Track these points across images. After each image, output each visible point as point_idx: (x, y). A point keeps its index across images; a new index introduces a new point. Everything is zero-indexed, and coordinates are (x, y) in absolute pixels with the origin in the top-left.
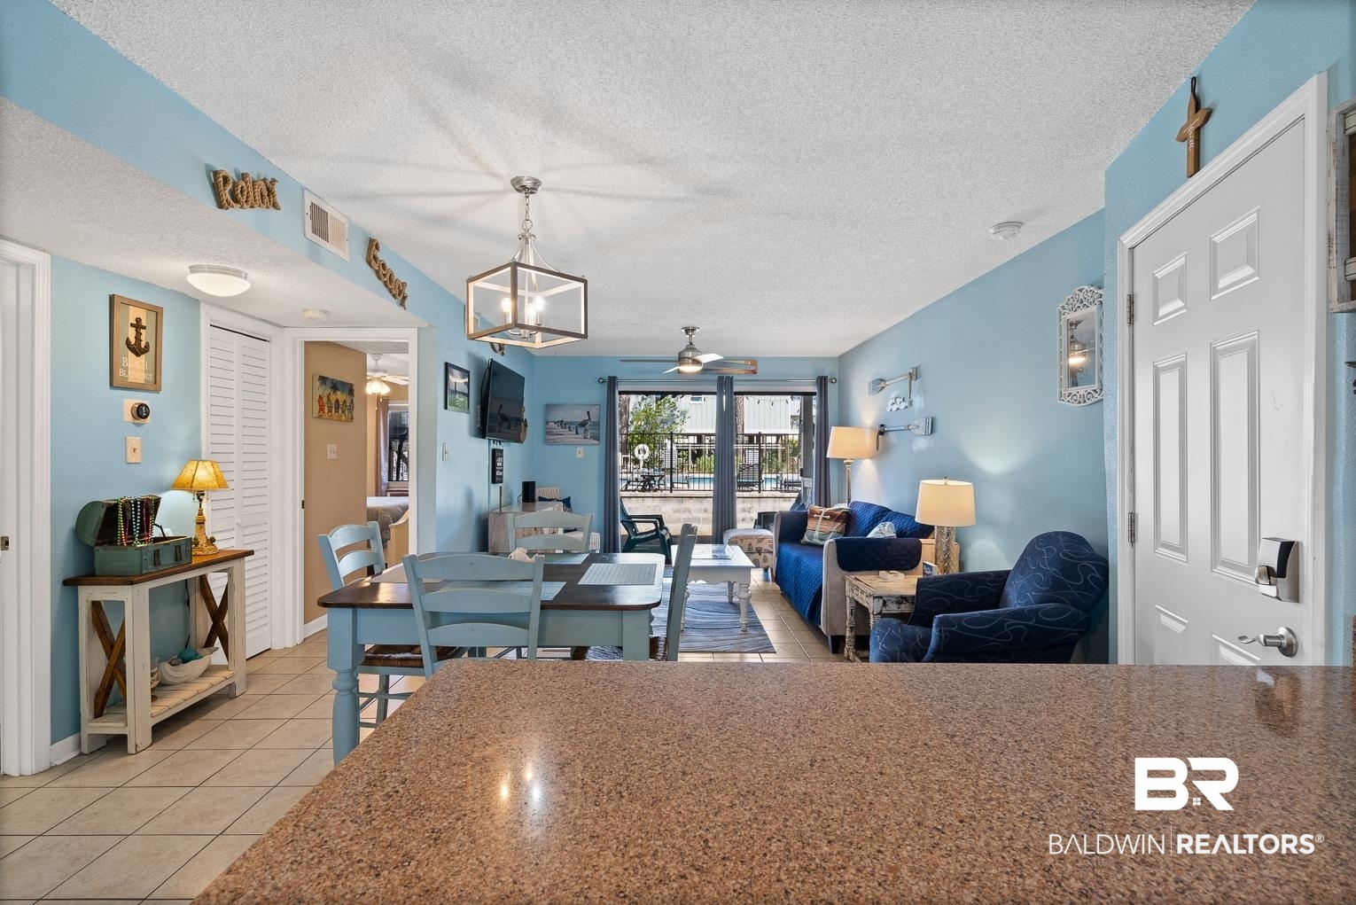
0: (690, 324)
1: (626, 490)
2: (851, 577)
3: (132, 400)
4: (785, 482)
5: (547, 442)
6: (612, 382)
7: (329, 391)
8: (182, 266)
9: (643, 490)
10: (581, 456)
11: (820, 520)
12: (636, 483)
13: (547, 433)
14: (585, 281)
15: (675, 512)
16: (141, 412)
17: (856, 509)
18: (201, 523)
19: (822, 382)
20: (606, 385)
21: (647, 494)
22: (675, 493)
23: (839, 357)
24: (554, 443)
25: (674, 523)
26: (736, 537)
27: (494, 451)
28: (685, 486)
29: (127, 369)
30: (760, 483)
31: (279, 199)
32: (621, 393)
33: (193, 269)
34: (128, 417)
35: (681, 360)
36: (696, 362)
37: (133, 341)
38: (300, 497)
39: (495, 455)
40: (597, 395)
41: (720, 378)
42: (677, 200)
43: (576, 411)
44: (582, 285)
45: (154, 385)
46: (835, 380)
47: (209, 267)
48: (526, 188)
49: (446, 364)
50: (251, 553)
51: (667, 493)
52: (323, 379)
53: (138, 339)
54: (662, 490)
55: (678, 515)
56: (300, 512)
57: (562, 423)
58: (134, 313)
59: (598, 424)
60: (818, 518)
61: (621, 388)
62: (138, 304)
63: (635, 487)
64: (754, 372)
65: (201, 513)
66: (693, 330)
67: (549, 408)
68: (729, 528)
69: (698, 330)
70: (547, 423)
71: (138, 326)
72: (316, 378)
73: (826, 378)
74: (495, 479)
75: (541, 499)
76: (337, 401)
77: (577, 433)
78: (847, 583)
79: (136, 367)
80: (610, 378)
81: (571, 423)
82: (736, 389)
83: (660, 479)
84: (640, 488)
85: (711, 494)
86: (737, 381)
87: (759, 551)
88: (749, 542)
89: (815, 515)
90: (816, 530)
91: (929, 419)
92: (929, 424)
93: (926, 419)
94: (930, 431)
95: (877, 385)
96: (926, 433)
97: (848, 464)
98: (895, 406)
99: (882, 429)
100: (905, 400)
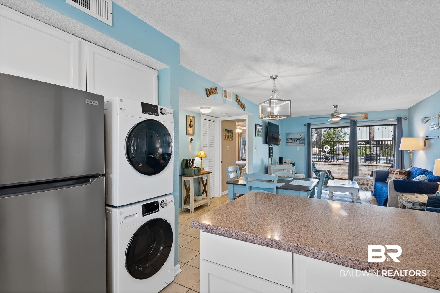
0: (336, 104)
1: (318, 161)
2: (400, 195)
3: (190, 137)
4: (390, 160)
5: (287, 145)
6: (309, 125)
7: (227, 133)
8: (199, 108)
9: (325, 162)
10: (298, 149)
11: (395, 174)
12: (322, 159)
13: (287, 142)
14: (290, 101)
15: (338, 170)
16: (191, 140)
17: (413, 170)
18: (202, 165)
19: (400, 120)
20: (307, 126)
21: (326, 163)
22: (338, 163)
23: (408, 109)
24: (289, 145)
25: (338, 174)
26: (357, 179)
27: (270, 148)
28: (342, 161)
29: (189, 131)
30: (376, 160)
31: (218, 91)
32: (312, 128)
33: (201, 108)
34: (189, 141)
35: (333, 116)
36: (339, 117)
37: (190, 124)
38: (221, 160)
39: (270, 149)
40: (304, 129)
41: (351, 121)
42: (320, 72)
43: (297, 135)
44: (290, 102)
45: (193, 134)
46: (406, 119)
47: (204, 107)
48: (274, 78)
49: (256, 124)
50: (211, 172)
51: (335, 163)
52: (226, 130)
53: (191, 124)
54: (332, 162)
55: (339, 171)
56: (221, 163)
57: (292, 139)
58: (191, 118)
59: (304, 139)
60: (394, 173)
61: (312, 127)
62: (191, 117)
63: (321, 161)
64: (366, 118)
65: (202, 163)
66: (337, 106)
67: (288, 134)
68: (355, 176)
69: (339, 106)
70: (287, 139)
71: (191, 121)
72: (224, 129)
73: (401, 118)
74: (270, 156)
75: (285, 163)
76: (229, 135)
77: (297, 142)
78: (399, 196)
79: (190, 130)
80: (308, 124)
81: (295, 139)
82: (358, 125)
83: (332, 158)
84: (324, 161)
85: (348, 164)
86: (358, 121)
87: (367, 185)
88: (363, 181)
89: (392, 172)
90: (393, 178)
95: (424, 120)
97: (410, 152)
98: (433, 129)
99: (427, 138)
100: (437, 126)
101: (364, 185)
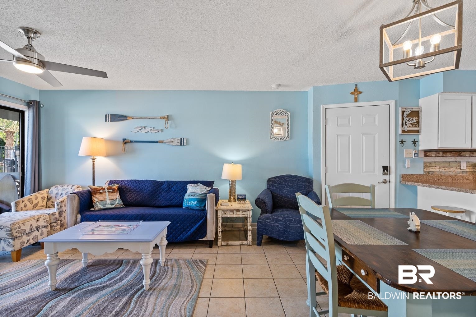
11: (107, 193)
46: (42, 106)
87: (37, 229)
88: (29, 223)
89: (101, 191)
90: (107, 200)
91: (184, 139)
92: (185, 141)
93: (181, 139)
94: (185, 144)
95: (119, 118)
96: (181, 145)
97: (94, 159)
98: (144, 131)
99: (126, 141)
100: (155, 129)
101: (32, 233)
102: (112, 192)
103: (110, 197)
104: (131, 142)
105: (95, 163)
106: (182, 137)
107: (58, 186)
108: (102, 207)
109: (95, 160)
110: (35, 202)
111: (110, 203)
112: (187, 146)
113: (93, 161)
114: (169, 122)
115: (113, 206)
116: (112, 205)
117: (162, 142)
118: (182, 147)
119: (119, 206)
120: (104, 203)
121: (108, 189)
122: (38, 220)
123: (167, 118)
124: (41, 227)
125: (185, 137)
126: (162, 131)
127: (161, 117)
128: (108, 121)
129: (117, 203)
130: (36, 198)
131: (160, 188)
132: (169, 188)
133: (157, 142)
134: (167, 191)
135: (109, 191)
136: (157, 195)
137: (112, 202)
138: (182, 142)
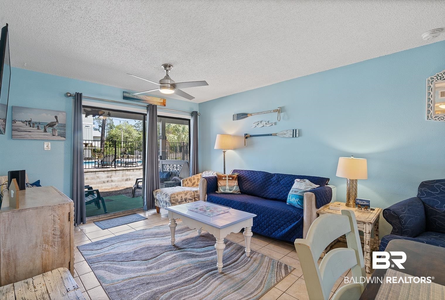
5: (13, 137)
10: (48, 149)
11: (227, 180)
19: (194, 115)
20: (74, 99)
24: (22, 138)
41: (150, 106)
43: (43, 114)
46: (199, 114)
57: (29, 123)
64: (165, 105)
66: (170, 66)
67: (15, 109)
69: (173, 68)
70: (14, 122)
73: (197, 112)
80: (77, 94)
87: (185, 200)
88: (180, 195)
89: (223, 178)
90: (227, 186)
91: (296, 130)
92: (297, 132)
93: (293, 130)
94: (297, 136)
95: (242, 116)
96: (293, 137)
97: (224, 152)
98: (260, 125)
99: (247, 136)
100: (270, 122)
101: (182, 202)
102: (231, 180)
103: (229, 183)
104: (251, 136)
105: (225, 154)
106: (295, 129)
107: (207, 171)
108: (223, 191)
109: (226, 153)
110: (193, 181)
111: (228, 189)
112: (300, 138)
113: (224, 153)
114: (282, 114)
115: (231, 192)
116: (230, 190)
117: (275, 135)
118: (295, 139)
119: (236, 193)
120: (224, 188)
121: (229, 177)
122: (186, 194)
123: (280, 111)
124: (188, 199)
125: (298, 128)
126: (275, 124)
127: (274, 110)
128: (235, 120)
129: (234, 189)
130: (194, 179)
131: (269, 180)
132: (278, 182)
133: (271, 135)
134: (275, 184)
135: (229, 178)
136: (266, 187)
137: (231, 188)
138: (295, 134)
